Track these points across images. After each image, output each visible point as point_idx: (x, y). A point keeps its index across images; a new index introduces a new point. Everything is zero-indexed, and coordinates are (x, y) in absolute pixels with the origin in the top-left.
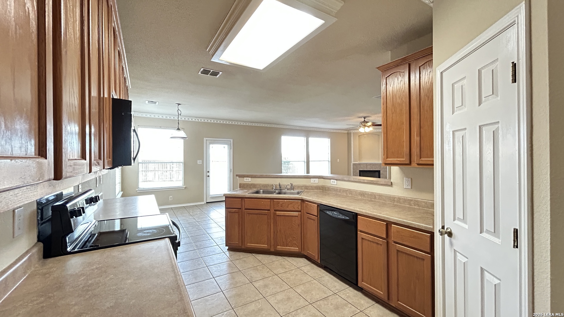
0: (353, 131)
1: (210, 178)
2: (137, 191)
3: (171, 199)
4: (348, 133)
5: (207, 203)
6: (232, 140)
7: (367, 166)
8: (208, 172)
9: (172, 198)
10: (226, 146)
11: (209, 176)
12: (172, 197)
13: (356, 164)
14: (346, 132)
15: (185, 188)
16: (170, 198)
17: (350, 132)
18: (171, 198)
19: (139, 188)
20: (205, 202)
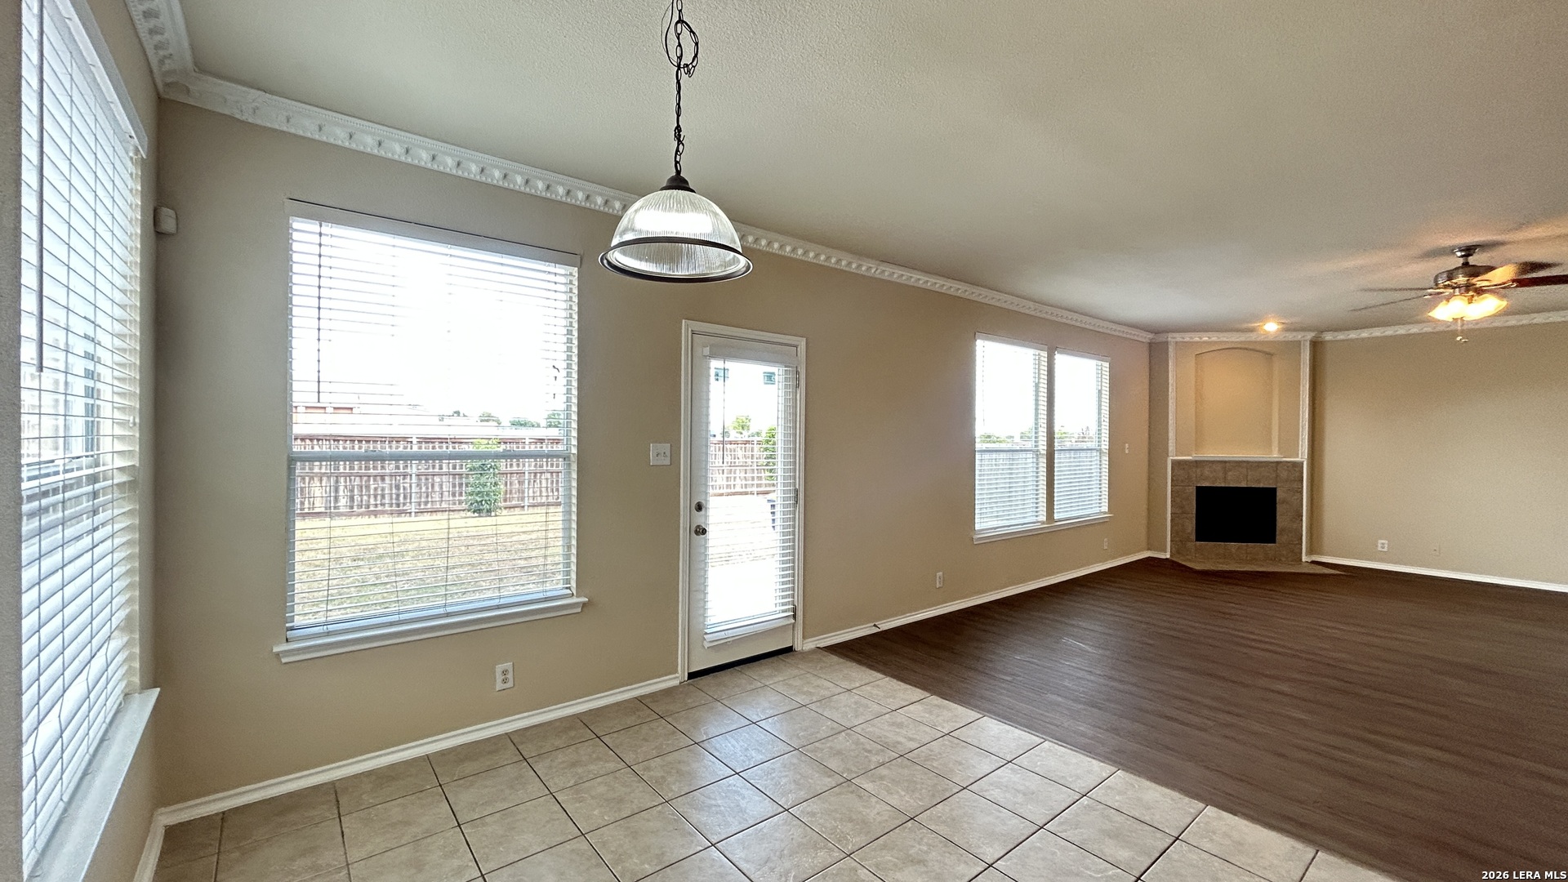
0: (1178, 337)
1: (706, 540)
2: (278, 655)
3: (505, 681)
4: (1150, 344)
5: (692, 676)
6: (802, 343)
7: (1225, 473)
8: (699, 507)
9: (510, 676)
10: (777, 370)
11: (702, 531)
12: (508, 665)
13: (1185, 462)
14: (1146, 337)
15: (584, 605)
16: (499, 677)
17: (1161, 338)
18: (505, 672)
19: (292, 629)
20: (681, 675)
